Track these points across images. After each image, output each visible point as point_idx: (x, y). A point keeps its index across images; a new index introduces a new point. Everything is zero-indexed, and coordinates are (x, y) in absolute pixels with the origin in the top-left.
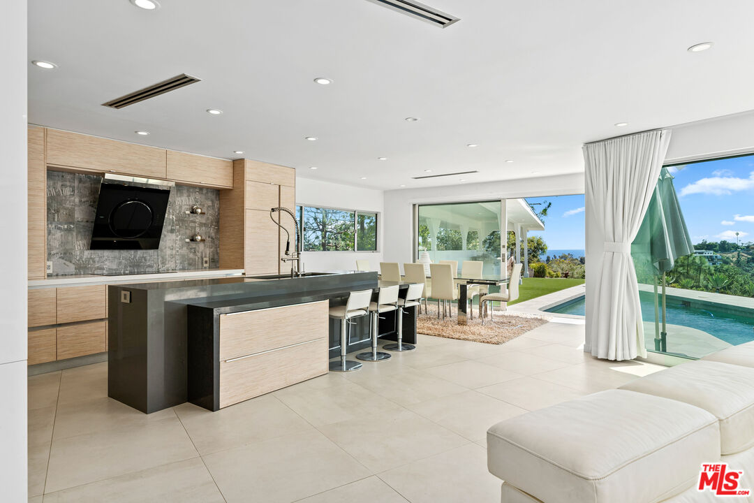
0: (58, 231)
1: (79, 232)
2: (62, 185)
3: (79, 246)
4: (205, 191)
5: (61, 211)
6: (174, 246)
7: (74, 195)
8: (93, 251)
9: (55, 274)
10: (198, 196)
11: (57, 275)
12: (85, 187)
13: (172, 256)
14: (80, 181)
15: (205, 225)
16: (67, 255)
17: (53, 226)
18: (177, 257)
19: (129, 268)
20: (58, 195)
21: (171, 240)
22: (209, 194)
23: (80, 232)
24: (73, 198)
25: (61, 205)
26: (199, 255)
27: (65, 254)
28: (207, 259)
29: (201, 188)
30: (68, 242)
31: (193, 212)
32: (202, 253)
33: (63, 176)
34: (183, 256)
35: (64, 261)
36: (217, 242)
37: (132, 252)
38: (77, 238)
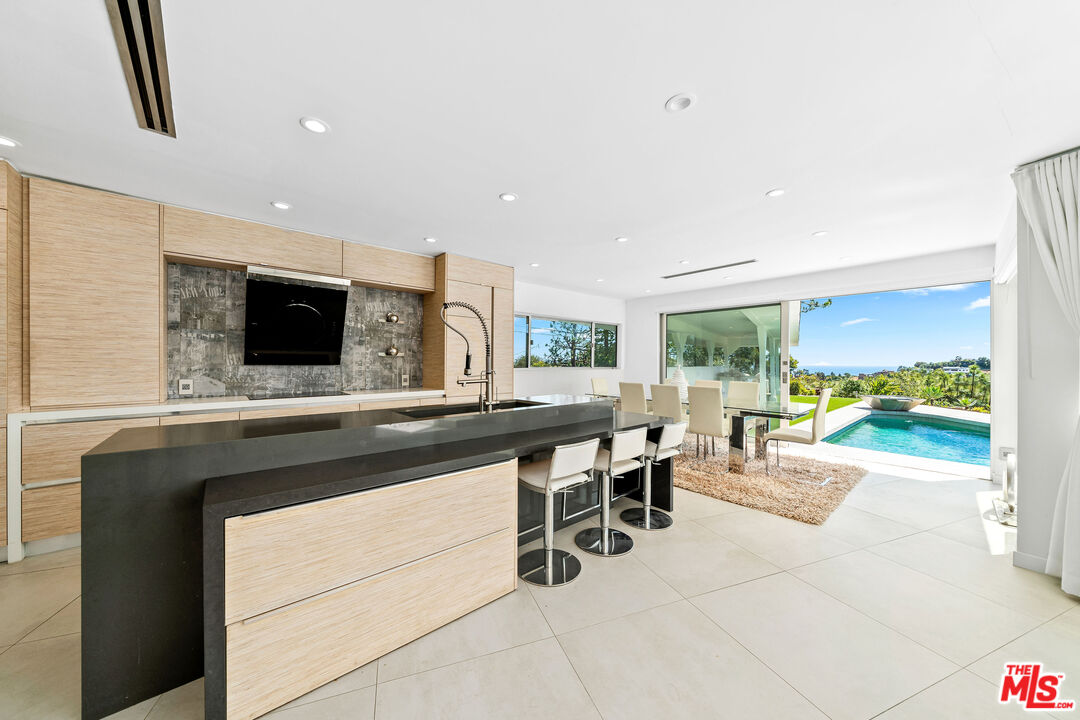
0: (202, 341)
1: (231, 344)
2: (208, 284)
3: (232, 360)
4: (404, 296)
5: (207, 317)
6: (364, 360)
7: (224, 296)
8: (251, 367)
9: (197, 395)
10: (395, 301)
11: (200, 397)
12: (241, 287)
13: (360, 373)
14: (234, 279)
15: (404, 336)
16: (214, 371)
17: (195, 335)
18: (368, 374)
19: (301, 388)
20: (202, 296)
21: (357, 354)
22: (410, 300)
23: (233, 343)
24: (223, 301)
25: (206, 309)
26: (397, 371)
27: (211, 370)
28: (407, 376)
29: (399, 292)
30: (215, 355)
31: (389, 320)
32: (400, 369)
33: (208, 273)
34: (375, 373)
35: (209, 379)
36: (420, 357)
37: (307, 368)
38: (229, 350)
